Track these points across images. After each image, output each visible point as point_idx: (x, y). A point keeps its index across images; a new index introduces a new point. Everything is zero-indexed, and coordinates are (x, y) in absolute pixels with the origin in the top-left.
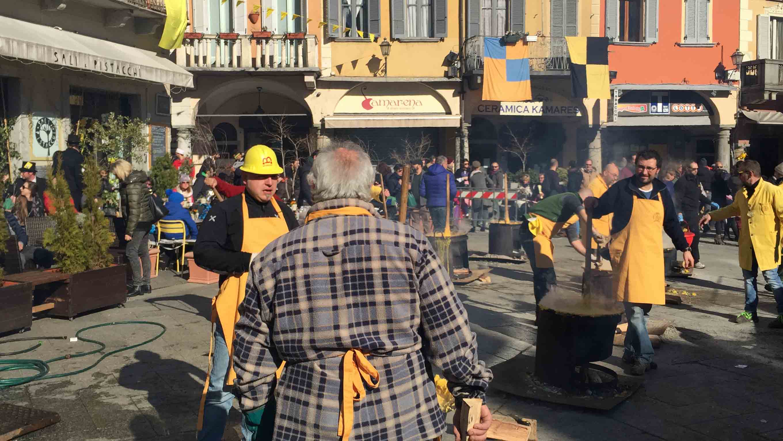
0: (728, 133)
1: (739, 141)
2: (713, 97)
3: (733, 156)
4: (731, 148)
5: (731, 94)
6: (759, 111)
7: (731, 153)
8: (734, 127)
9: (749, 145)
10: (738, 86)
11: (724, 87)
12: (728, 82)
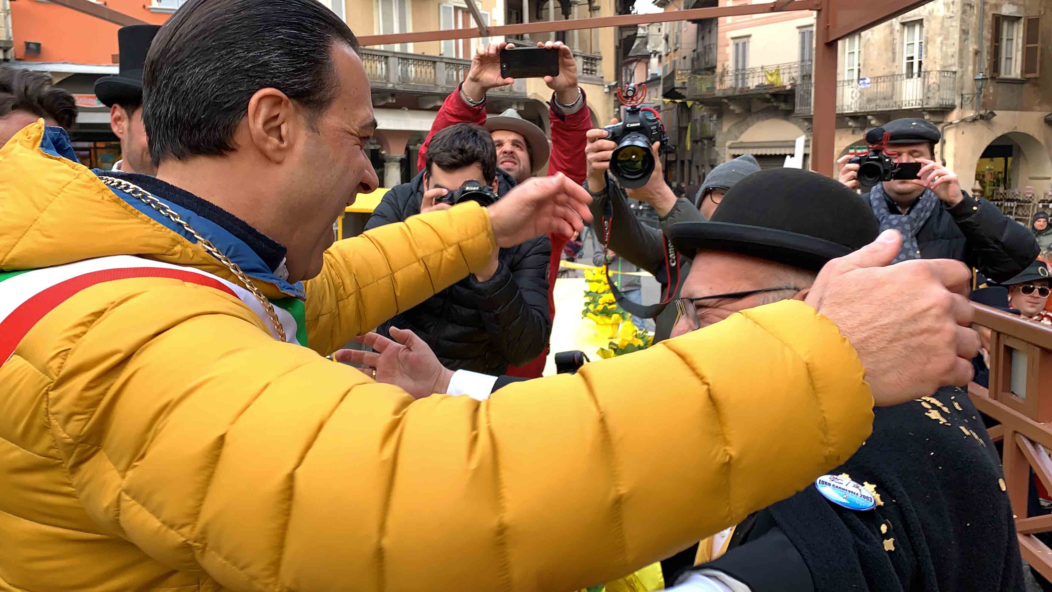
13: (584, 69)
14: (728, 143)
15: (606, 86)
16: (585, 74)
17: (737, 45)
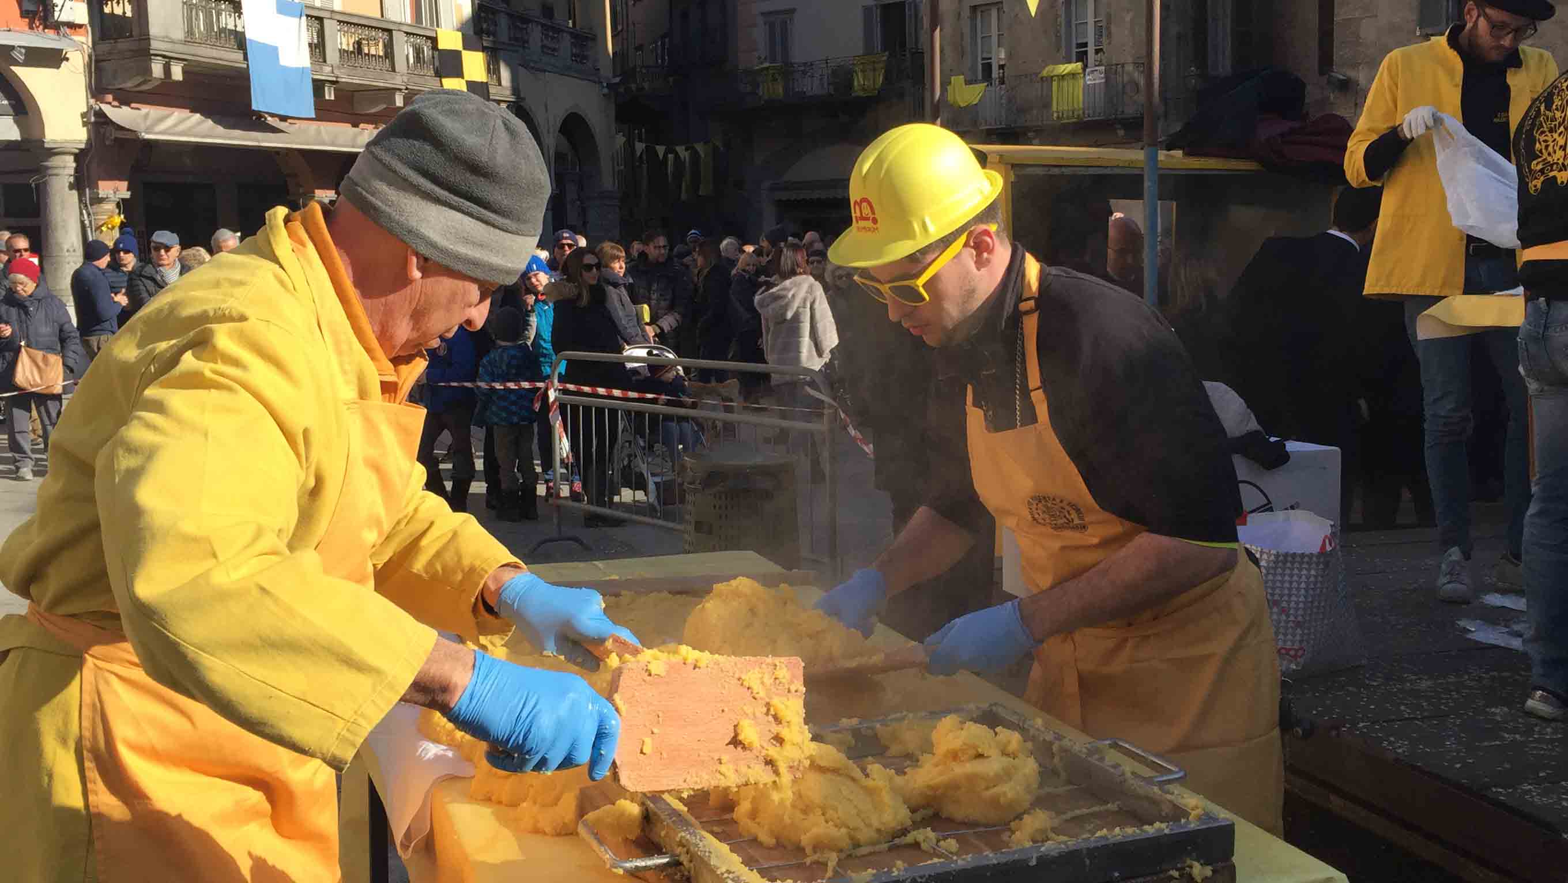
0: (70, 162)
1: (100, 183)
2: (17, 64)
3: (87, 222)
4: (80, 201)
5: (67, 59)
6: (145, 109)
7: (81, 214)
8: (83, 146)
9: (127, 195)
10: (85, 40)
11: (44, 40)
12: (57, 26)
13: (573, 55)
14: (767, 184)
15: (605, 85)
16: (574, 63)
17: (772, 26)
